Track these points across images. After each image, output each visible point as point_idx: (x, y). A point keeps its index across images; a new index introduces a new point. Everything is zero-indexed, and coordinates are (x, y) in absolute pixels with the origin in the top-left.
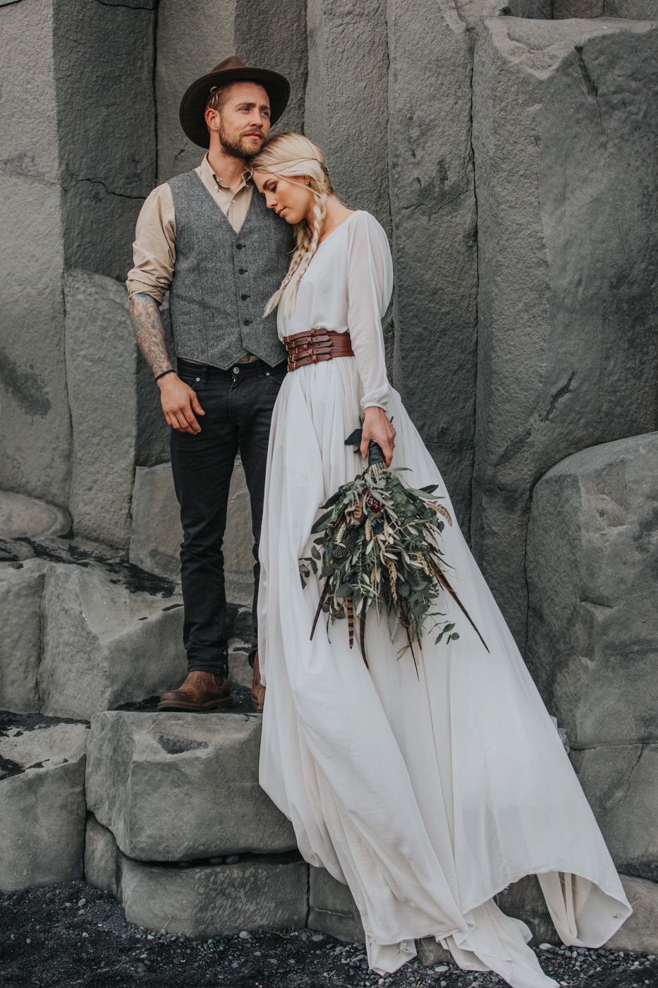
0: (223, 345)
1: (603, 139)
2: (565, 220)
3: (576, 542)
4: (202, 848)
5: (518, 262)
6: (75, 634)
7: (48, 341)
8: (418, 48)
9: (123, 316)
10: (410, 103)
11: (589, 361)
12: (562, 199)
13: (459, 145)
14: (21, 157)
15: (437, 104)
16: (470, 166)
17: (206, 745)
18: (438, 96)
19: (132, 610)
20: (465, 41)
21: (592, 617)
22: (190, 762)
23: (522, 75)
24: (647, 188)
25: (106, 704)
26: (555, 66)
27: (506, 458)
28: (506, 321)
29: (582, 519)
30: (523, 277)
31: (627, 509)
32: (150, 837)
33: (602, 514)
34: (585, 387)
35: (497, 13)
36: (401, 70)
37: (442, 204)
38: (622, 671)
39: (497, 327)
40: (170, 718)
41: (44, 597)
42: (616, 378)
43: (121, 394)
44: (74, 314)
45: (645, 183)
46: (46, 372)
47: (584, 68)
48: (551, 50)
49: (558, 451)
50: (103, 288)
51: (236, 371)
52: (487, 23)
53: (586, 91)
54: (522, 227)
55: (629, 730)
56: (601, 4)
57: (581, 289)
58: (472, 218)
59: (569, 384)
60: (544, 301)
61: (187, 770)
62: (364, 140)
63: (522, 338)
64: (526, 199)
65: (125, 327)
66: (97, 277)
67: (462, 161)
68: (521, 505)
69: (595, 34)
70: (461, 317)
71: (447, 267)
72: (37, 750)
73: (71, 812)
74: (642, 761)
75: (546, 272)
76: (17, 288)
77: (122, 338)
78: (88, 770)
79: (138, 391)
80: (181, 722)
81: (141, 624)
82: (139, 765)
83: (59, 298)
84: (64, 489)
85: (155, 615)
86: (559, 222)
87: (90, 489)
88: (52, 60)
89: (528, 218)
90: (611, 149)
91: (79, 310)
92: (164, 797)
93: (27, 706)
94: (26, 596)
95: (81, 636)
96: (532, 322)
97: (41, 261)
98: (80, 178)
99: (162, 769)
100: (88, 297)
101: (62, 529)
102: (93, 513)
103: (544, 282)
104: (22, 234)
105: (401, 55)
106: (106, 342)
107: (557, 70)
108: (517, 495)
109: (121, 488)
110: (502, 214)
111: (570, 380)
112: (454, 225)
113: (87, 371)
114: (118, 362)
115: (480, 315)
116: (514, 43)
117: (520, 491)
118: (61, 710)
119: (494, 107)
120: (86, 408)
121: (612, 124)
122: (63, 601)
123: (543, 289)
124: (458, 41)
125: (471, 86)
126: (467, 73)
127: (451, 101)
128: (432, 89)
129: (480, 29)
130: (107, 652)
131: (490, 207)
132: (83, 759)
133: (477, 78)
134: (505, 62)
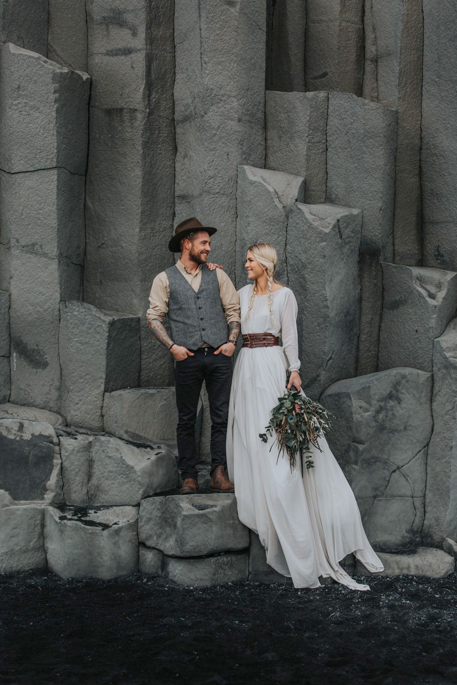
0: (194, 340)
1: (343, 256)
2: (332, 289)
3: (350, 419)
4: (215, 548)
5: (315, 306)
6: (118, 467)
7: (48, 333)
9: (101, 323)
11: (338, 347)
12: (331, 281)
14: (33, 245)
15: (269, 237)
16: (285, 264)
17: (216, 506)
18: (270, 234)
19: (142, 455)
20: (283, 212)
21: (357, 448)
22: (212, 513)
23: (318, 230)
24: (354, 276)
26: (331, 227)
29: (353, 410)
30: (317, 312)
31: (370, 406)
32: (192, 546)
33: (361, 408)
34: (336, 357)
35: (295, 201)
38: (367, 470)
40: (195, 496)
41: (92, 452)
42: (344, 353)
43: (97, 359)
44: (72, 321)
45: (354, 274)
46: (46, 348)
47: (339, 228)
48: (328, 220)
49: (327, 383)
50: (89, 310)
51: (206, 349)
52: (299, 206)
53: (339, 237)
54: (317, 292)
55: (369, 493)
56: (324, 197)
57: (337, 317)
59: (332, 356)
60: (326, 322)
61: (211, 516)
62: (224, 249)
63: (316, 337)
64: (319, 280)
65: (101, 328)
66: (85, 304)
69: (343, 214)
72: (111, 518)
73: (133, 543)
74: (374, 505)
75: (327, 310)
76: (31, 308)
77: (99, 333)
78: (140, 524)
79: (107, 357)
80: (200, 498)
81: (149, 461)
82: (186, 516)
83: (57, 313)
84: (57, 404)
85: (153, 458)
87: (77, 404)
88: (56, 201)
89: (320, 289)
90: (345, 261)
91: (75, 320)
92: (199, 529)
93: (83, 502)
94: (82, 451)
95: (122, 467)
96: (320, 331)
97: (46, 295)
98: (64, 256)
99: (197, 517)
100: (81, 314)
101: (63, 423)
102: (79, 415)
103: (326, 314)
104: (34, 281)
106: (90, 335)
107: (331, 229)
109: (96, 403)
111: (332, 354)
113: (78, 348)
114: (96, 344)
116: (313, 216)
119: (305, 242)
120: (76, 365)
121: (345, 250)
122: (107, 452)
123: (326, 317)
124: (280, 212)
125: (287, 231)
126: (285, 226)
127: (276, 236)
128: (267, 231)
129: (294, 208)
130: (139, 473)
131: (300, 282)
132: (137, 519)
133: (292, 228)
134: (311, 224)
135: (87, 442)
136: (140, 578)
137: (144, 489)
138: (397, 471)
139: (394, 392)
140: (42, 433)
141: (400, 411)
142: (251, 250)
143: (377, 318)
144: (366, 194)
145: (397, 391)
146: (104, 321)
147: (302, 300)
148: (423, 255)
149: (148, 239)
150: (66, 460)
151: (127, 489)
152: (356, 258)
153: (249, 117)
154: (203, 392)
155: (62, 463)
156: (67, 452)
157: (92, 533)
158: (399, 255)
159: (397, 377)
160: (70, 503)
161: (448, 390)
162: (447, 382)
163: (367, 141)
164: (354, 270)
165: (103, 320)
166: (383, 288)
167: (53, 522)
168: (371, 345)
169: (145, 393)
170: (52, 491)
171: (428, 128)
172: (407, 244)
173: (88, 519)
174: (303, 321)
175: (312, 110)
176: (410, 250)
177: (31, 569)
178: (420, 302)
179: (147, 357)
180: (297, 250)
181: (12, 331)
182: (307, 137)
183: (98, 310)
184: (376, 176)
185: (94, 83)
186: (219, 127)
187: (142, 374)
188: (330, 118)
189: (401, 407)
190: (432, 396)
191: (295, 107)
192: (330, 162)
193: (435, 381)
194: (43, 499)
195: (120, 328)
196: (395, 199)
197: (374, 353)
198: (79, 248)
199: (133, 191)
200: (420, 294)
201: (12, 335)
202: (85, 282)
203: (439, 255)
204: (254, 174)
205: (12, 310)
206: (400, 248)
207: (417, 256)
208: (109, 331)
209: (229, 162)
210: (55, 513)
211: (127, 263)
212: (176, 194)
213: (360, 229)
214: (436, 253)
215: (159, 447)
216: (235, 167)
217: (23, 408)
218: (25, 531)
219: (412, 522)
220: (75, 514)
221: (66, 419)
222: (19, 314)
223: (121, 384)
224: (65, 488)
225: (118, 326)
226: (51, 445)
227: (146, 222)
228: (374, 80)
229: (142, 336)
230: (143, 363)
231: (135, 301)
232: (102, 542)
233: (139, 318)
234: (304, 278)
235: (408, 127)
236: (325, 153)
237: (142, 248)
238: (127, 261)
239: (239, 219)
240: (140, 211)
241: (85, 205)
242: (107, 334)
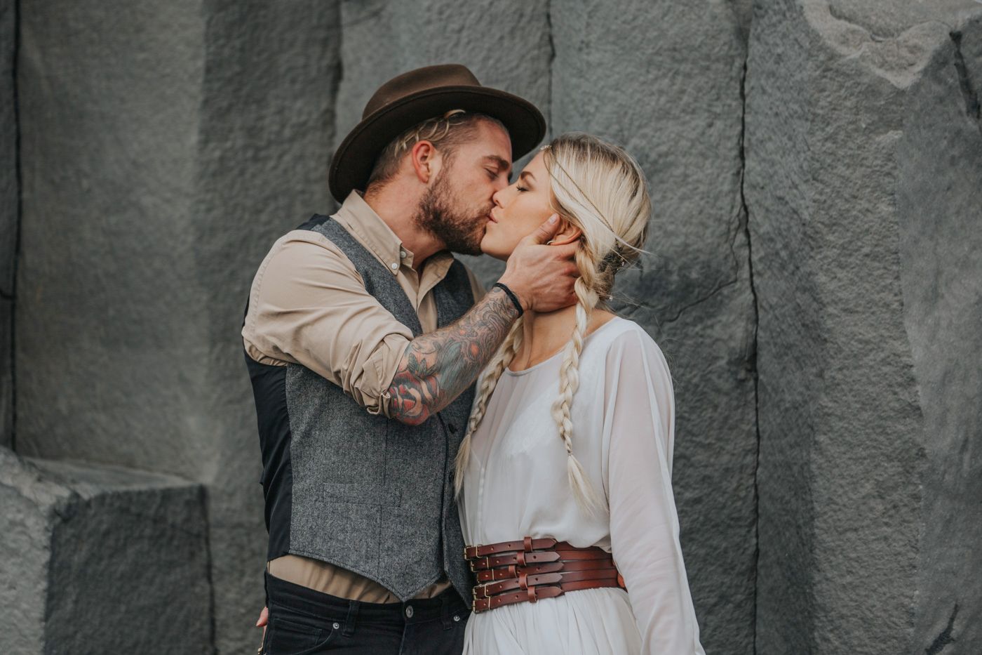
2: (941, 334)
5: (863, 409)
8: (634, 29)
9: (19, 511)
10: (619, 122)
11: (978, 586)
12: (933, 298)
13: (717, 198)
15: (672, 127)
16: (741, 237)
18: (676, 112)
20: (728, 18)
23: (866, 80)
26: (920, 66)
28: (841, 516)
30: (874, 436)
34: (972, 634)
36: (600, 64)
37: (683, 304)
39: (823, 525)
47: (963, 69)
48: (911, 36)
51: (409, 612)
53: (964, 109)
54: (870, 347)
57: (967, 457)
58: (747, 330)
59: (949, 628)
60: (915, 479)
63: (874, 546)
64: (876, 297)
65: (23, 533)
67: (724, 227)
70: (724, 507)
71: (694, 417)
75: (917, 426)
77: (14, 553)
86: (933, 338)
89: (883, 332)
96: (891, 516)
103: (915, 445)
105: (599, 39)
107: (925, 72)
110: (828, 324)
111: (952, 619)
112: (708, 341)
114: (5, 598)
115: (765, 503)
116: (844, 25)
119: (811, 133)
123: (910, 457)
124: (714, 17)
125: (743, 96)
126: (734, 74)
127: (700, 122)
128: (663, 99)
131: (798, 310)
133: (763, 82)
134: (833, 57)
146: (32, 505)
147: (807, 388)
149: (236, 172)
165: (29, 500)
174: (812, 477)
179: (240, 645)
180: (782, 172)
183: (13, 459)
195: (107, 533)
202: (20, 355)
208: (55, 544)
211: (159, 273)
225: (101, 522)
227: (225, 104)
229: (217, 563)
231: (193, 422)
233: (202, 493)
234: (811, 290)
237: (209, 210)
238: (158, 264)
239: (557, 60)
240: (201, 63)
241: (16, 58)
242: (46, 557)
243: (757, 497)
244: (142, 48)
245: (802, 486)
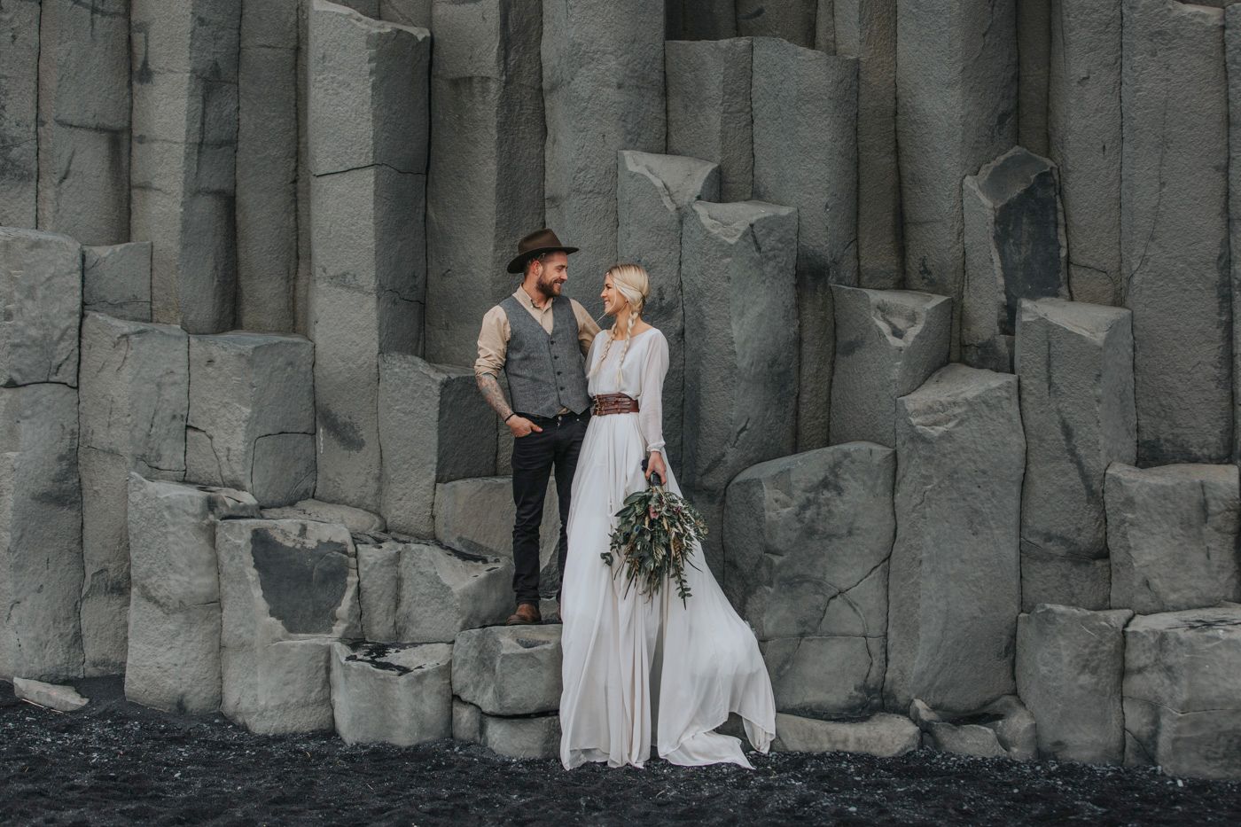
0: (549, 403)
1: (764, 278)
2: (745, 326)
3: (761, 518)
4: (548, 704)
5: (717, 352)
6: (431, 587)
7: (364, 399)
8: (644, 219)
9: (430, 383)
11: (757, 411)
12: (742, 314)
13: (672, 278)
14: (344, 275)
15: (657, 253)
16: (680, 292)
17: (548, 642)
18: (658, 248)
19: (467, 571)
20: (676, 216)
21: (772, 561)
22: (541, 652)
23: (719, 241)
24: (787, 307)
25: (458, 629)
26: (739, 236)
27: (709, 470)
28: (709, 387)
29: (765, 504)
30: (720, 361)
31: (792, 498)
32: (514, 699)
33: (777, 501)
34: (754, 427)
35: (694, 199)
37: (660, 315)
38: (789, 594)
39: (704, 391)
40: (522, 628)
41: (400, 566)
42: (771, 421)
43: (426, 434)
44: (391, 381)
45: (786, 304)
46: (361, 421)
47: (754, 236)
48: (736, 225)
49: (742, 465)
50: (414, 364)
51: (560, 418)
52: (694, 207)
53: (755, 250)
54: (719, 331)
55: (793, 629)
56: (750, 191)
57: (753, 368)
58: (681, 324)
59: (746, 425)
60: (734, 375)
61: (540, 657)
63: (720, 398)
64: (722, 314)
65: (431, 390)
66: (409, 356)
67: (674, 288)
68: (719, 499)
69: (761, 216)
70: (673, 384)
72: (415, 659)
73: (443, 696)
74: (800, 647)
75: (735, 358)
76: (341, 364)
78: (454, 669)
79: (439, 432)
81: (476, 579)
82: (505, 656)
83: (375, 371)
84: (375, 500)
85: (483, 574)
86: (741, 328)
87: (400, 499)
88: (373, 212)
89: (724, 326)
90: (768, 284)
91: (395, 379)
92: (523, 675)
93: (389, 638)
94: (388, 566)
95: (436, 587)
96: (726, 388)
97: (360, 345)
98: (386, 289)
99: (522, 658)
100: (403, 370)
101: (380, 527)
102: (403, 515)
103: (734, 364)
104: (345, 326)
106: (415, 400)
107: (740, 238)
108: (716, 493)
109: (425, 498)
110: (706, 323)
111: (747, 423)
113: (400, 420)
114: (425, 413)
116: (713, 220)
117: (718, 490)
118: (418, 638)
119: (702, 258)
120: (398, 445)
121: (768, 269)
122: (419, 567)
123: (733, 368)
124: (671, 216)
125: (681, 243)
126: (678, 236)
127: (667, 252)
128: (654, 244)
129: (689, 210)
130: (458, 596)
131: (697, 318)
132: (450, 662)
133: (687, 239)
134: (709, 232)
135: (394, 552)
136: (451, 746)
137: (464, 619)
138: (839, 596)
139: (831, 478)
140: (332, 539)
141: (841, 506)
142: (610, 272)
143: (827, 369)
144: (804, 184)
145: (836, 476)
146: (434, 381)
147: (699, 344)
148: (905, 272)
150: (364, 578)
151: (443, 618)
152: (790, 280)
153: (638, 81)
154: (552, 479)
155: (359, 582)
156: (366, 566)
157: (384, 680)
158: (867, 274)
159: (835, 456)
160: (371, 639)
161: (915, 474)
162: (914, 463)
163: (803, 107)
164: (788, 297)
165: (433, 379)
166: (835, 323)
167: (339, 665)
168: (818, 408)
169: (490, 483)
170: (344, 621)
171: (906, 83)
172: (878, 255)
173: (383, 660)
174: (700, 374)
175: (727, 65)
176: (883, 266)
177: (312, 731)
178: (880, 343)
180: (692, 270)
181: (317, 398)
182: (721, 104)
183: (427, 364)
184: (818, 158)
185: (436, 40)
186: (590, 98)
187: (500, 457)
188: (756, 76)
189: (842, 501)
190: (894, 484)
191: (704, 63)
192: (756, 140)
193: (899, 462)
194: (330, 631)
195: (460, 391)
196: (858, 190)
197: (823, 421)
198: (415, 277)
199: (486, 194)
200: (880, 334)
201: (317, 404)
202: (427, 325)
203: (926, 272)
204: (636, 162)
205: (317, 367)
206: (868, 263)
207: (895, 274)
208: (442, 395)
209: (607, 147)
210: (341, 652)
211: (478, 297)
212: (546, 196)
213: (795, 237)
214: (922, 269)
215: (497, 561)
216: (614, 153)
217: (329, 507)
218: (304, 677)
219: (865, 674)
220: (369, 654)
221: (386, 522)
222: (326, 373)
223: (464, 471)
224: (364, 618)
225: (458, 387)
226: (345, 556)
227: (502, 236)
228: (830, 16)
230: (501, 440)
232: (398, 692)
234: (700, 311)
235: (875, 83)
236: (749, 127)
237: (496, 275)
238: (478, 294)
239: (619, 228)
240: (494, 221)
241: (426, 215)
242: (439, 399)
243: (684, 380)
244: (472, 214)
245: (697, 378)
